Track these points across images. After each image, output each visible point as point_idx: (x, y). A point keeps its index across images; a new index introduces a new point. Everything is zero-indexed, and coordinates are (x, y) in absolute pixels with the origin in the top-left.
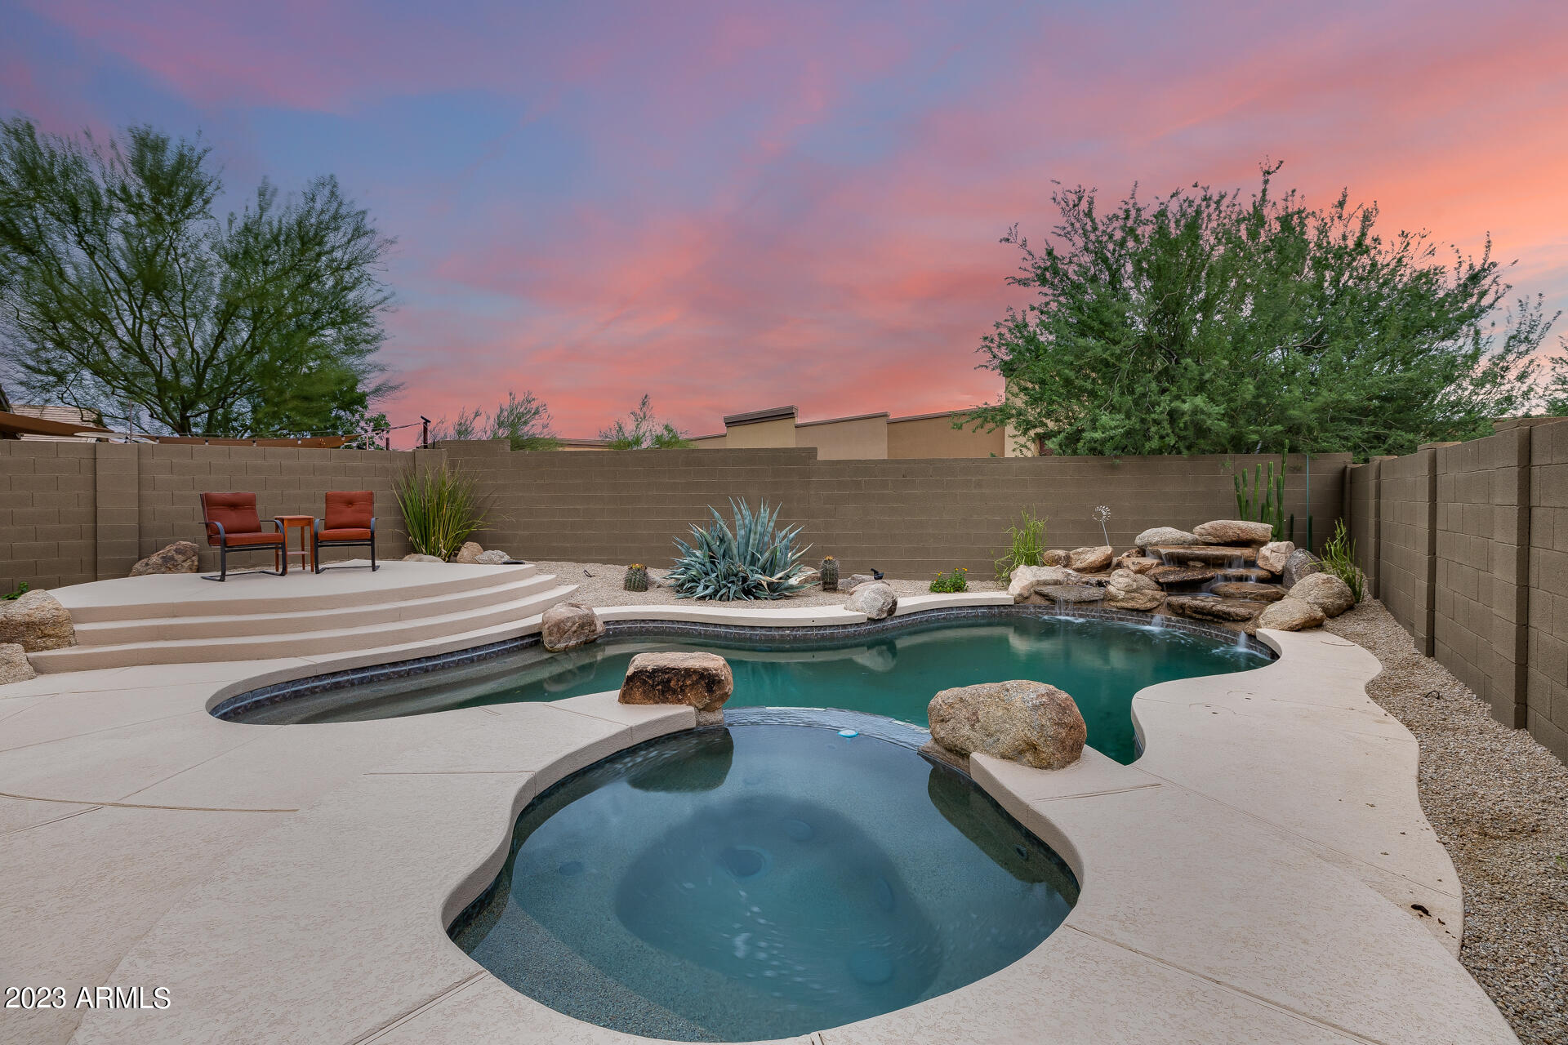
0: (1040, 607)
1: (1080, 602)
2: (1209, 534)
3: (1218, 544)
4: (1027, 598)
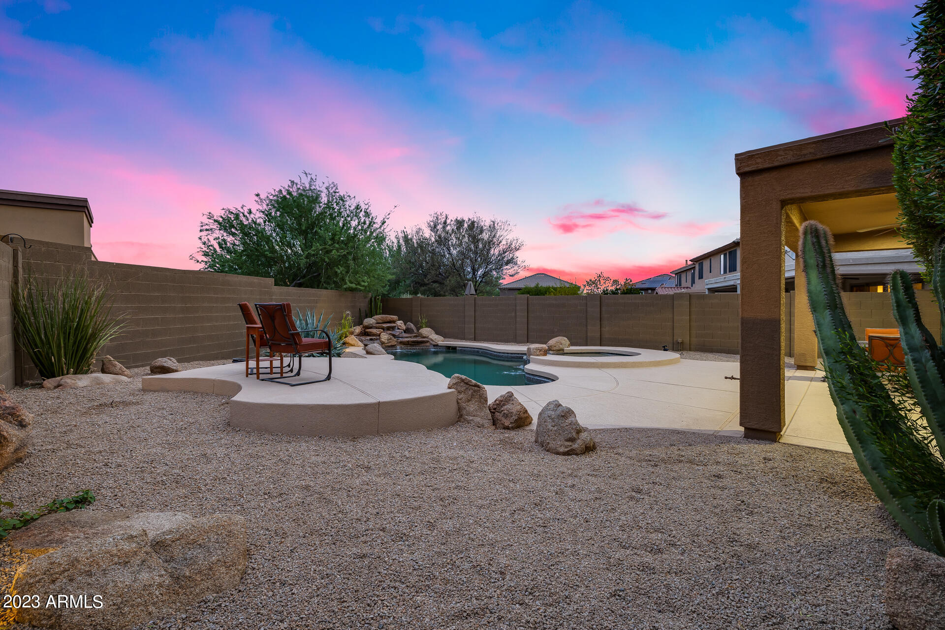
2: (380, 320)
3: (385, 323)
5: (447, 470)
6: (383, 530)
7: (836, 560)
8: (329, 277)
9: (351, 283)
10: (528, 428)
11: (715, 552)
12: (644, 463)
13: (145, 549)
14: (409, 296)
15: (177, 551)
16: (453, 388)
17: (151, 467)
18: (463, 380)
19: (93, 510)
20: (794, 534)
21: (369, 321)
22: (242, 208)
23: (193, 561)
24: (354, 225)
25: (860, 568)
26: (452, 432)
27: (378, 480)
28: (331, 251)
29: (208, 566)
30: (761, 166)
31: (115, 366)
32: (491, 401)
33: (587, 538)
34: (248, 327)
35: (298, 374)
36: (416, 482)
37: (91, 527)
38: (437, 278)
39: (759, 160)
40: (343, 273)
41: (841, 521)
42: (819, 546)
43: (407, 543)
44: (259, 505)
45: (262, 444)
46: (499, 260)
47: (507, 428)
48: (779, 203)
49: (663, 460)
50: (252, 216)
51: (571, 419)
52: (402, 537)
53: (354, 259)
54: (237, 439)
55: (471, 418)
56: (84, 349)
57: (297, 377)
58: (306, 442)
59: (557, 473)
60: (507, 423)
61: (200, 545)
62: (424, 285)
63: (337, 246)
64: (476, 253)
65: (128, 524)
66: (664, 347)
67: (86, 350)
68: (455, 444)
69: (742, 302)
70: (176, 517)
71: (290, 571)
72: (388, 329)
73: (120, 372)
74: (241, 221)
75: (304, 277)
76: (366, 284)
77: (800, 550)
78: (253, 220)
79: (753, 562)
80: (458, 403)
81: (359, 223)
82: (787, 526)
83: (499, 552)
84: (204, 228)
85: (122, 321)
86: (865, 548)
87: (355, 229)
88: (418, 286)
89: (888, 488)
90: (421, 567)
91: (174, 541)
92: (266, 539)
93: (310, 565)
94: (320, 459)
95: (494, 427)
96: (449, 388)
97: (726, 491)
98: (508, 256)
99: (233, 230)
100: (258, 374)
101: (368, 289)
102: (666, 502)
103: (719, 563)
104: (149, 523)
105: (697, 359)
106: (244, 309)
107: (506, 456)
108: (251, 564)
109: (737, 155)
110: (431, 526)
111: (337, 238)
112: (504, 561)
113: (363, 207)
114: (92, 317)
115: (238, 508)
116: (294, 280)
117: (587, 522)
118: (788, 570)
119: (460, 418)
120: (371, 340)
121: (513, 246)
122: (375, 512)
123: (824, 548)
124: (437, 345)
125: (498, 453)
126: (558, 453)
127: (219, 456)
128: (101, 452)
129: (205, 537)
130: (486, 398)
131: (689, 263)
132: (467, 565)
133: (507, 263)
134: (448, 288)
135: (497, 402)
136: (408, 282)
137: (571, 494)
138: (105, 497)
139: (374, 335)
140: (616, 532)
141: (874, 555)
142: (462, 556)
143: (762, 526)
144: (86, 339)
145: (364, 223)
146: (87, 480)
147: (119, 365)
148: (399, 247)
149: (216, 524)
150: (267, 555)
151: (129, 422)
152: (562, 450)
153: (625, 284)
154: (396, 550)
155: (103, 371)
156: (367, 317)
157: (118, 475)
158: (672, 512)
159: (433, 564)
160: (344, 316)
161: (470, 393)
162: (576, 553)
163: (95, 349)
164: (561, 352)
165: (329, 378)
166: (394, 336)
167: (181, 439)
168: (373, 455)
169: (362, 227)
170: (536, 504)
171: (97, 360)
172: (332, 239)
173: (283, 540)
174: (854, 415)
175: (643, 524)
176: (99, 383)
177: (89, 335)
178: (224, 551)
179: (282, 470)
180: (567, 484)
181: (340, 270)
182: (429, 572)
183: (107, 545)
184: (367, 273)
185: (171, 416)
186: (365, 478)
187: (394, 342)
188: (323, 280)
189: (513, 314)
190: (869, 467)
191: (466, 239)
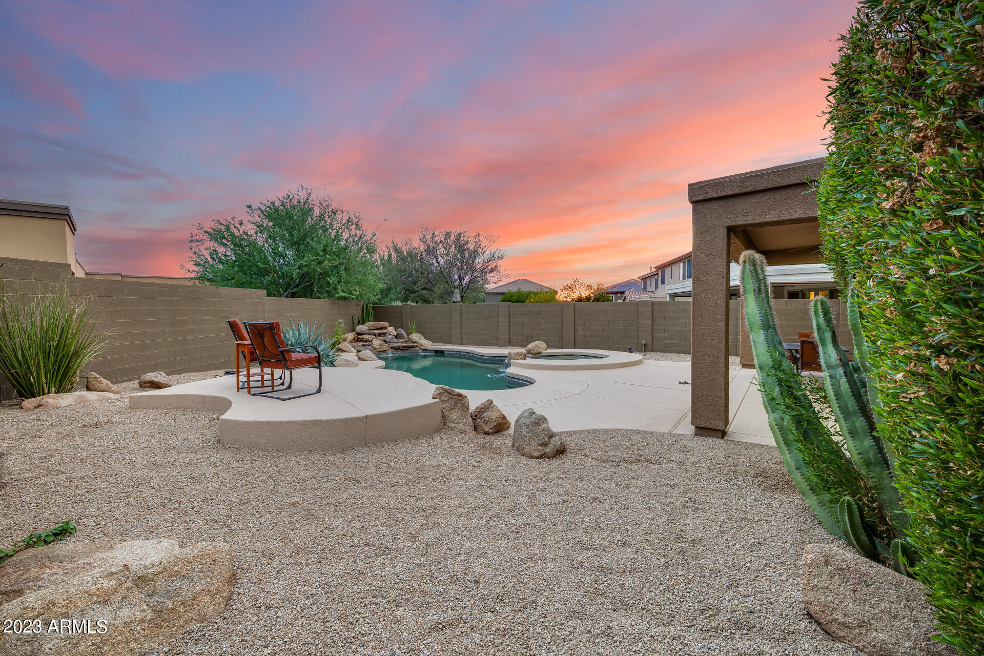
5: (430, 479)
6: (367, 544)
7: (765, 552)
8: (321, 287)
9: (344, 292)
10: (505, 432)
11: (664, 549)
12: (608, 464)
13: (126, 585)
14: (399, 304)
15: (160, 584)
16: (438, 398)
17: (136, 491)
18: (446, 391)
19: (74, 542)
20: (732, 528)
21: (361, 328)
22: (233, 219)
23: (177, 592)
24: (345, 237)
25: (783, 558)
26: (437, 440)
27: (365, 492)
28: (323, 262)
29: (191, 596)
30: (710, 196)
31: (101, 382)
32: (472, 407)
33: (554, 542)
34: (238, 344)
35: (289, 387)
36: (400, 493)
37: (70, 562)
38: (427, 286)
39: (708, 190)
40: (335, 282)
41: (771, 513)
42: (751, 539)
43: (389, 556)
44: (247, 526)
45: (252, 460)
46: (484, 269)
47: (488, 433)
48: (725, 230)
49: (624, 460)
50: (243, 227)
51: (544, 425)
52: (386, 550)
53: (346, 270)
54: (227, 456)
55: (454, 425)
56: (67, 367)
57: (288, 390)
58: (296, 456)
59: (530, 477)
60: (487, 429)
61: (183, 576)
62: (414, 292)
63: (328, 257)
64: (462, 262)
65: (110, 555)
66: (630, 349)
67: (68, 368)
68: (439, 452)
69: (693, 317)
70: (162, 544)
71: (276, 594)
72: (380, 335)
73: (107, 388)
74: (232, 232)
75: (297, 286)
76: (358, 293)
77: (736, 543)
78: (244, 232)
79: (696, 557)
80: (442, 412)
81: (350, 235)
82: (726, 520)
83: (474, 560)
84: (194, 238)
85: (108, 338)
86: (789, 538)
87: (346, 240)
88: (409, 293)
89: (808, 485)
90: (402, 581)
91: (156, 574)
92: (253, 561)
93: (295, 586)
94: (309, 474)
95: (475, 433)
96: (434, 398)
97: (676, 489)
98: (492, 265)
99: (224, 241)
100: (249, 388)
101: (359, 298)
102: (625, 502)
103: (667, 560)
104: (132, 553)
105: (658, 360)
106: (233, 326)
107: (485, 462)
108: (237, 589)
109: (690, 185)
110: (413, 537)
111: (329, 249)
112: (478, 569)
113: (354, 220)
114: (73, 336)
115: (226, 530)
116: (287, 289)
117: (554, 525)
118: (724, 564)
119: (444, 424)
120: (364, 345)
121: (496, 255)
122: (360, 526)
123: (756, 540)
124: (426, 350)
125: (478, 459)
126: (532, 457)
127: (208, 476)
128: (84, 478)
129: (188, 568)
130: (468, 406)
131: (654, 270)
132: (445, 576)
133: (492, 271)
134: (437, 295)
135: (478, 409)
136: (399, 289)
137: (542, 498)
138: (87, 527)
139: (366, 341)
140: (580, 535)
141: (796, 545)
142: (440, 567)
143: (705, 521)
144: (68, 357)
145: (356, 236)
146: (68, 509)
147: (105, 382)
148: (390, 256)
149: (200, 554)
150: (254, 578)
151: (114, 444)
152: (536, 454)
153: (598, 288)
154: (379, 564)
155: (88, 389)
156: (359, 324)
157: (101, 502)
158: (630, 511)
159: (414, 576)
160: (337, 323)
161: (453, 402)
162: (543, 558)
163: (78, 367)
164: (538, 355)
165: (319, 391)
166: (385, 341)
167: (169, 460)
168: (361, 467)
169: (354, 239)
170: (510, 510)
171: (80, 378)
172: (324, 250)
173: (270, 561)
174: (782, 422)
175: (603, 525)
176: (84, 401)
177: (71, 353)
178: (208, 580)
179: (272, 487)
180: (538, 488)
181: (332, 280)
182: (409, 585)
183: (85, 585)
184: (360, 283)
185: (160, 435)
186: (352, 492)
187: (385, 347)
188: (315, 290)
189: (496, 320)
190: (794, 467)
191: (453, 249)
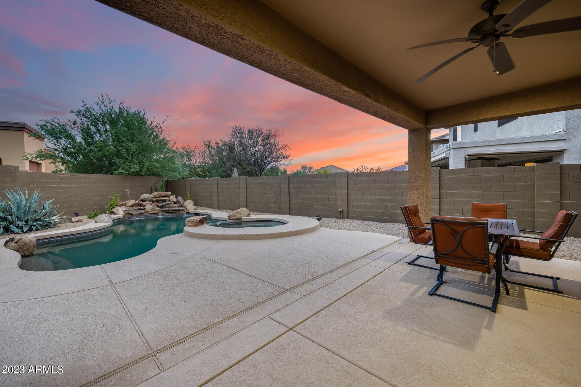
0: (129, 217)
1: (139, 214)
2: (157, 195)
3: (159, 197)
4: (125, 215)
